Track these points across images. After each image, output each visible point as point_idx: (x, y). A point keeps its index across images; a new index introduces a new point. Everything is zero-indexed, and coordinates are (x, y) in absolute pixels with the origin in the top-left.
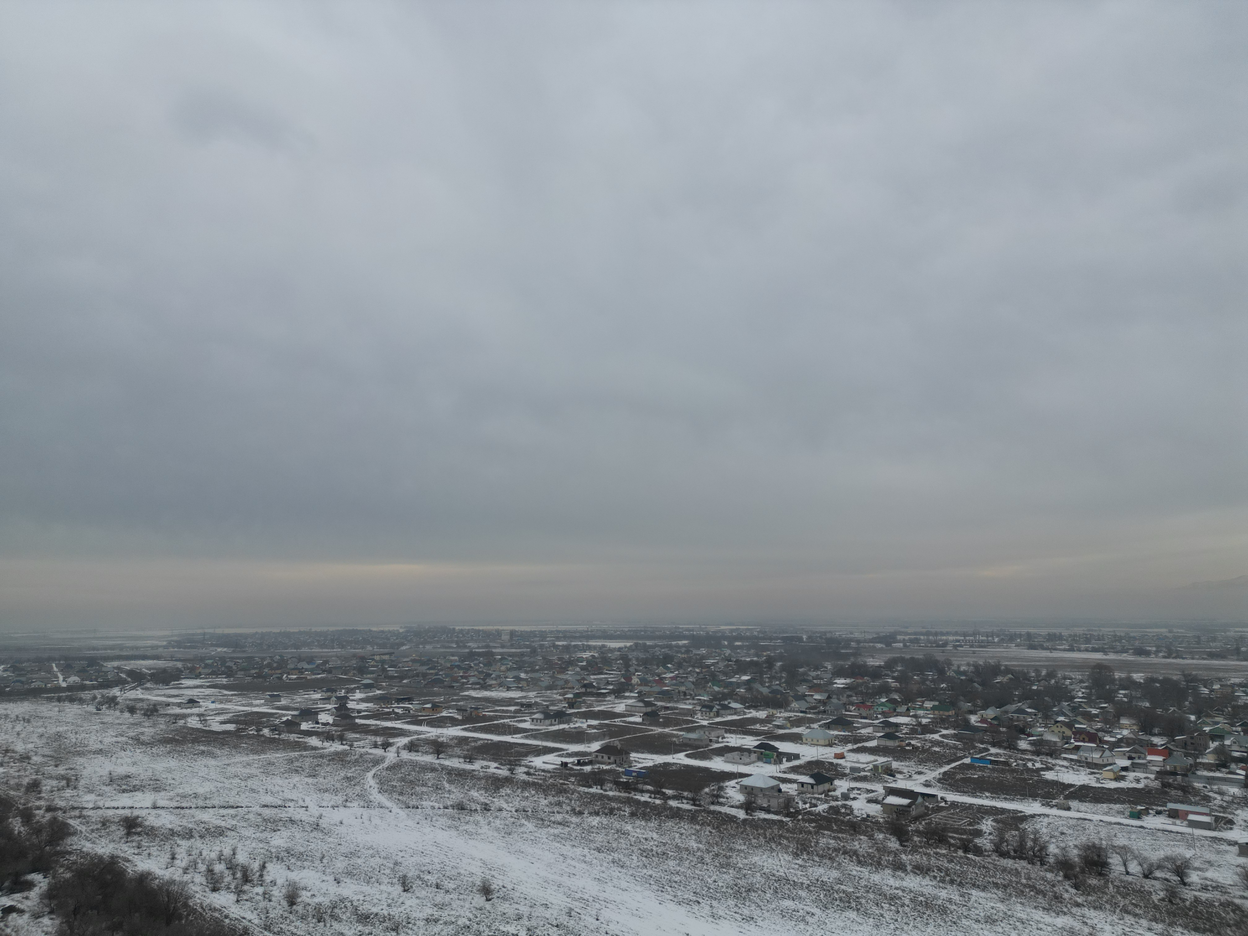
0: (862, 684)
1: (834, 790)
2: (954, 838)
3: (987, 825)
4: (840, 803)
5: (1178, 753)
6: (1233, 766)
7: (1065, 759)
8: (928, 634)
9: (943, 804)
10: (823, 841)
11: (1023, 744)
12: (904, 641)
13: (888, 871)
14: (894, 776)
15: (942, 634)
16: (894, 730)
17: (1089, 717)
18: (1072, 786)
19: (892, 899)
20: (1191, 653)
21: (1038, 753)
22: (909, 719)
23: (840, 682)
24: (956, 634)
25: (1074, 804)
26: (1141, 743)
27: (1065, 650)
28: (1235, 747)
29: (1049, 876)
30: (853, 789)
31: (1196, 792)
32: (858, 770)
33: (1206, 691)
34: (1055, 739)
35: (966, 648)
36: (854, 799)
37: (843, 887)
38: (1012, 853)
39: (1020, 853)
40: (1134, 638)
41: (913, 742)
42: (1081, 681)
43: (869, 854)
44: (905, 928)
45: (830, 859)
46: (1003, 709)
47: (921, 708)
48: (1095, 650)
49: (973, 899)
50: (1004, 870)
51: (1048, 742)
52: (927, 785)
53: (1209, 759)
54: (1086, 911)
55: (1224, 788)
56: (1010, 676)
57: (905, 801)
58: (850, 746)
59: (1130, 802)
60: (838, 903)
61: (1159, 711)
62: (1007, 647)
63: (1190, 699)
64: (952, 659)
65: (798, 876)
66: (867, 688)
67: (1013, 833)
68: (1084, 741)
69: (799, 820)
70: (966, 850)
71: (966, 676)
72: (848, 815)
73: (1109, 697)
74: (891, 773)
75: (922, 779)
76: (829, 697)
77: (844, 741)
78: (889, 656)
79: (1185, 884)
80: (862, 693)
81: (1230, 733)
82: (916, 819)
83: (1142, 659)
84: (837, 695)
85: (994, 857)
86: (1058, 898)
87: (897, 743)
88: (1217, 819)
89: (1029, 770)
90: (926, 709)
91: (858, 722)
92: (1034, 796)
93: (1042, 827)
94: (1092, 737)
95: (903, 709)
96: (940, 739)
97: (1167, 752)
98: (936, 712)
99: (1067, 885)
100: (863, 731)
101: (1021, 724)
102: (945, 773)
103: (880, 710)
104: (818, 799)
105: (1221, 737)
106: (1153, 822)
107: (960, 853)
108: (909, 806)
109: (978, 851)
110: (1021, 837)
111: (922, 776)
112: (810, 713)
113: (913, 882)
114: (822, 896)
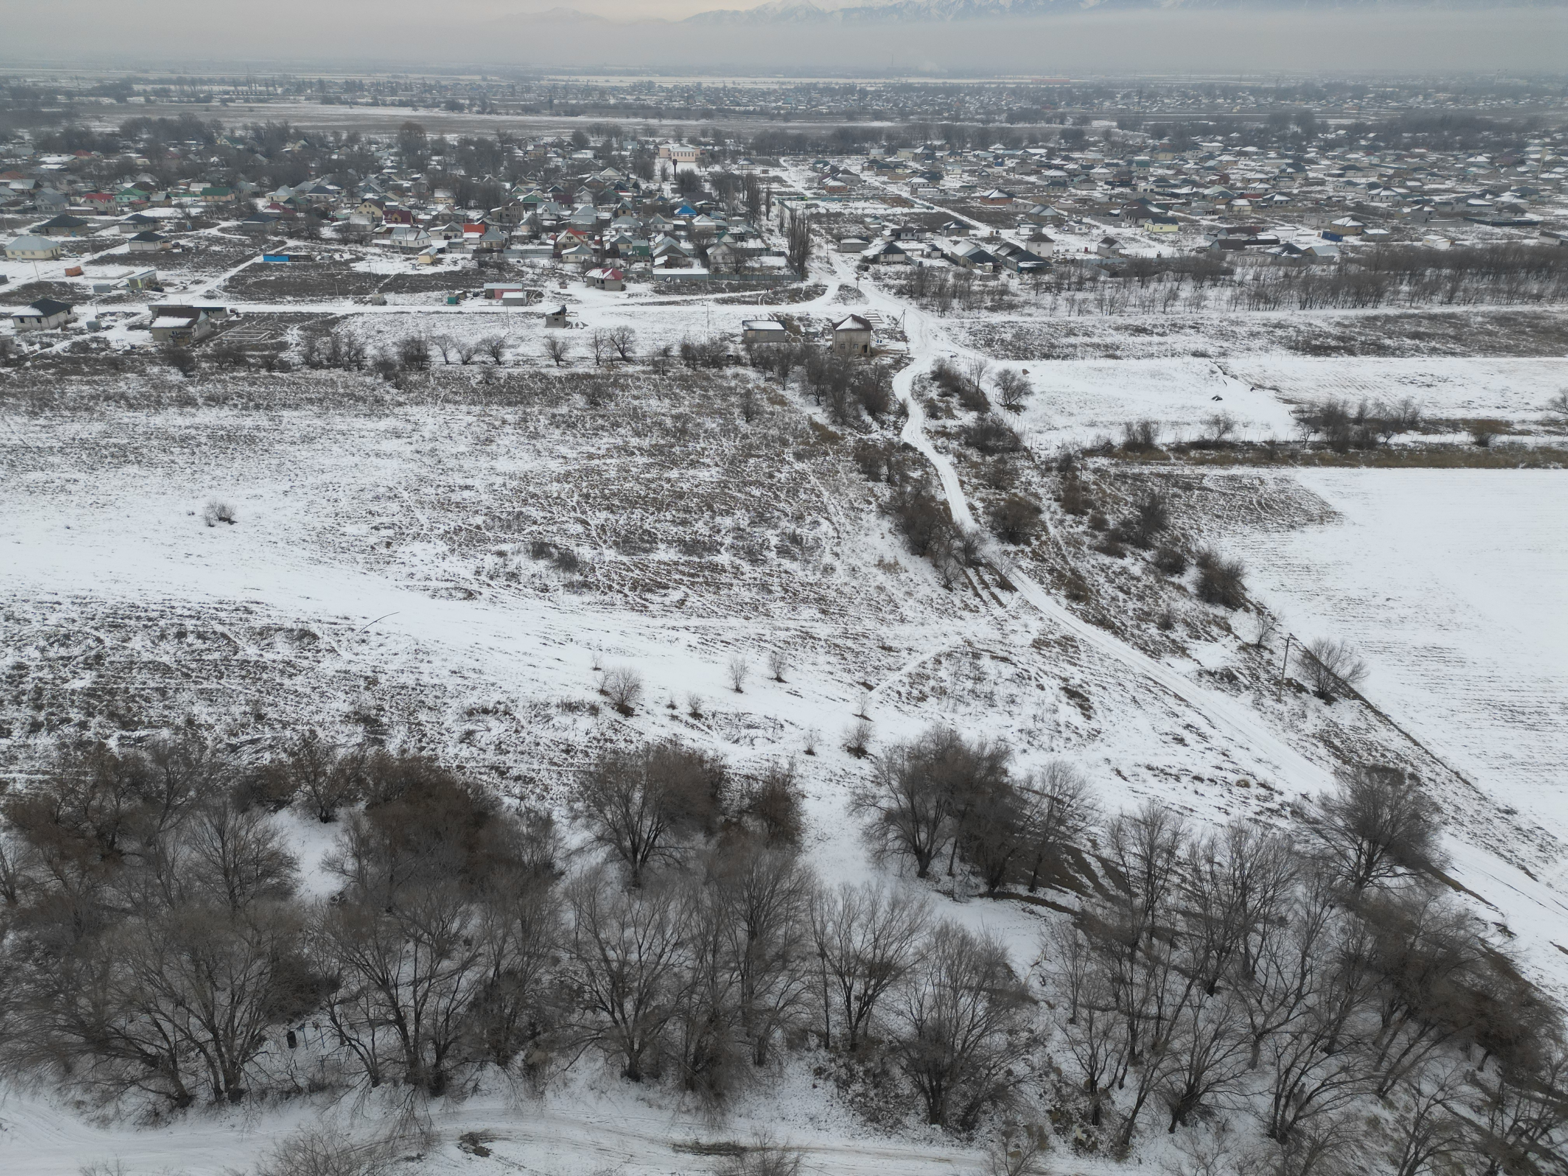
0: (89, 163)
1: (75, 320)
2: (253, 356)
3: (293, 335)
4: (87, 337)
5: (494, 228)
6: (544, 236)
7: (377, 245)
8: (180, 82)
9: (234, 318)
10: (71, 390)
11: (327, 232)
12: (144, 93)
13: (172, 410)
14: (162, 291)
15: (202, 82)
16: (151, 228)
17: (401, 192)
18: (386, 276)
19: (183, 441)
20: (506, 106)
21: (345, 241)
22: (171, 210)
23: (52, 161)
24: (222, 82)
25: (390, 297)
26: (457, 219)
27: (367, 104)
28: (546, 216)
29: (369, 380)
30: (104, 315)
31: (510, 268)
32: (108, 288)
33: (520, 153)
34: (363, 222)
35: (239, 103)
36: (108, 328)
37: (112, 440)
38: (325, 363)
39: (334, 361)
40: (446, 88)
41: (182, 242)
42: (390, 146)
43: (142, 395)
44: (206, 468)
45: (86, 410)
46: (298, 187)
47: (187, 193)
48: (402, 104)
49: (285, 420)
50: (318, 382)
51: (356, 227)
52: (210, 296)
53: (522, 231)
54: (408, 409)
55: (536, 260)
56: (303, 142)
57: (183, 321)
58: (88, 257)
59: (448, 288)
60: (109, 459)
61: (474, 180)
62: (295, 101)
63: (505, 163)
64: (222, 120)
65: (44, 440)
66: (99, 168)
67: (325, 339)
68: (396, 222)
69: (27, 369)
70: (270, 368)
71: (244, 144)
72: (103, 350)
73: (421, 166)
74: (157, 287)
75: (202, 289)
76: (37, 186)
77: (78, 249)
78: (125, 117)
79: (500, 363)
80: (91, 176)
81: (542, 201)
82: (201, 341)
83: (454, 115)
84: (51, 181)
85: (305, 370)
86: (379, 401)
87: (159, 246)
88: (529, 293)
89: (336, 263)
90: (194, 194)
91: (94, 221)
92: (345, 293)
93: (356, 327)
94: (405, 217)
95: (160, 196)
96: (220, 234)
97: (484, 228)
98: (209, 198)
99: (388, 386)
100: (105, 233)
101: (321, 206)
102: (232, 279)
103: (125, 200)
104: (52, 336)
105: (534, 206)
106: (471, 305)
107: (264, 372)
108: (189, 326)
109: (285, 367)
110: (333, 342)
111: (201, 286)
112: (9, 212)
113: (208, 416)
114: (84, 457)
